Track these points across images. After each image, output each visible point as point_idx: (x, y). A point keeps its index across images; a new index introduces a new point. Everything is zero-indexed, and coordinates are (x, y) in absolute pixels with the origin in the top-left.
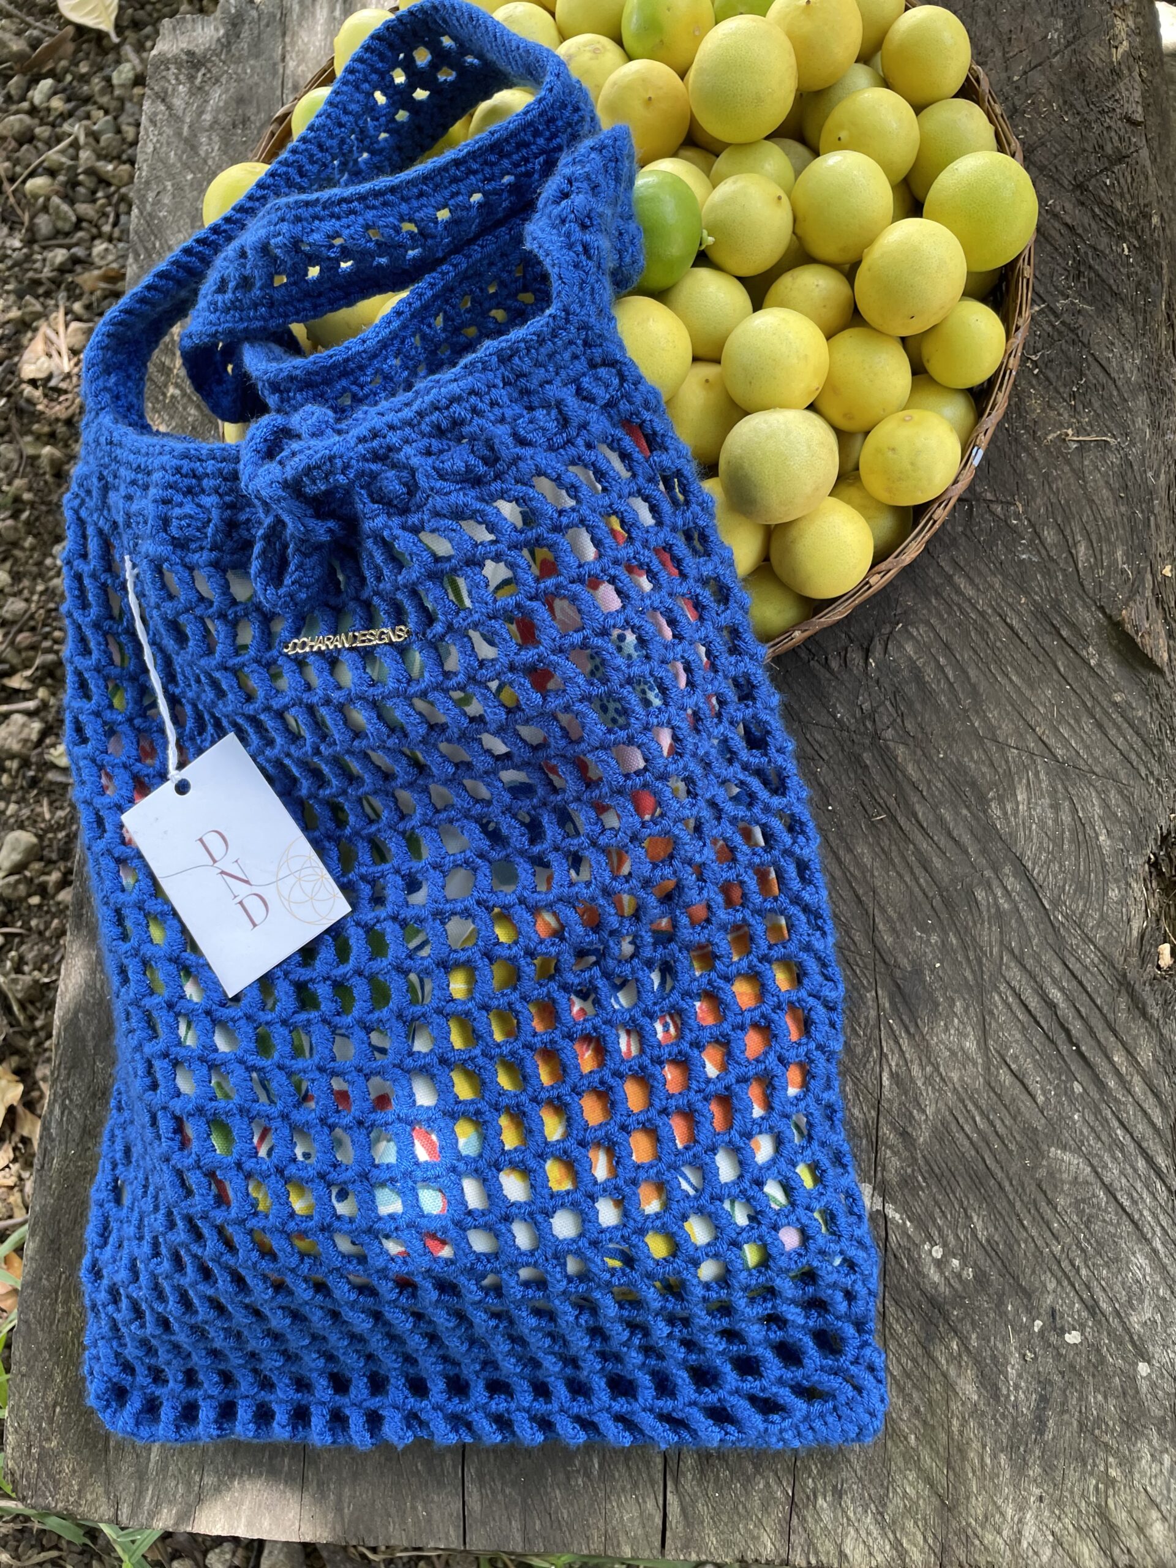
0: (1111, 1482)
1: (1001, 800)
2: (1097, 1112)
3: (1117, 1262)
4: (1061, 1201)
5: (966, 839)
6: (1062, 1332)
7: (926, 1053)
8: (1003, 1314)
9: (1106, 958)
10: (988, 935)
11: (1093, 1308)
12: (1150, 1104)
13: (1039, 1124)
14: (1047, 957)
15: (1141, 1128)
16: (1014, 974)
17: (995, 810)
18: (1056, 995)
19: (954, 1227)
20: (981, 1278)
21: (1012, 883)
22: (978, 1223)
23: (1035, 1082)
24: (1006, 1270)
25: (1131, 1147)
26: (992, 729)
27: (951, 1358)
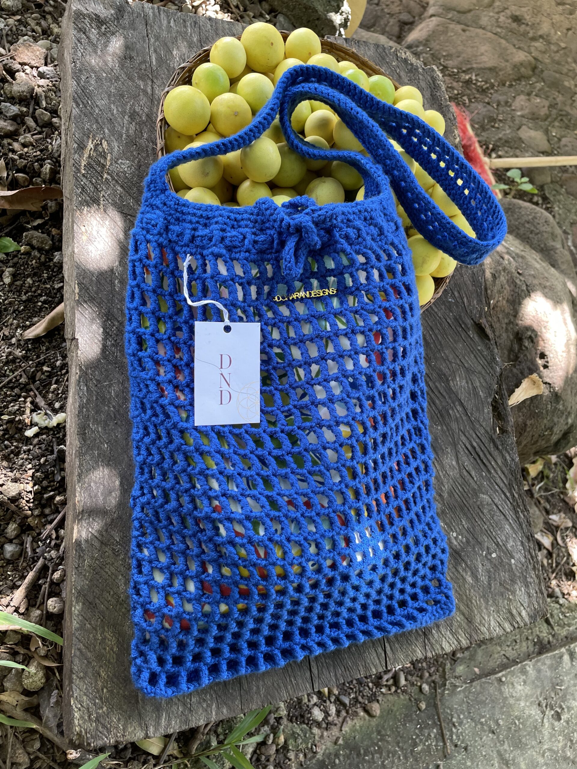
0: (510, 600)
1: (452, 380)
2: (490, 481)
3: (501, 528)
4: (485, 511)
5: (444, 394)
6: (491, 554)
7: (443, 467)
8: (475, 551)
9: (486, 431)
10: (454, 426)
11: (497, 544)
12: (502, 476)
13: (476, 487)
14: (471, 432)
15: (502, 485)
16: (463, 438)
17: (451, 383)
18: (475, 444)
19: (458, 525)
20: (468, 542)
21: (459, 408)
22: (464, 523)
23: (473, 473)
24: (474, 537)
25: (500, 491)
26: (447, 357)
27: (464, 570)
